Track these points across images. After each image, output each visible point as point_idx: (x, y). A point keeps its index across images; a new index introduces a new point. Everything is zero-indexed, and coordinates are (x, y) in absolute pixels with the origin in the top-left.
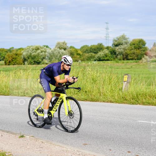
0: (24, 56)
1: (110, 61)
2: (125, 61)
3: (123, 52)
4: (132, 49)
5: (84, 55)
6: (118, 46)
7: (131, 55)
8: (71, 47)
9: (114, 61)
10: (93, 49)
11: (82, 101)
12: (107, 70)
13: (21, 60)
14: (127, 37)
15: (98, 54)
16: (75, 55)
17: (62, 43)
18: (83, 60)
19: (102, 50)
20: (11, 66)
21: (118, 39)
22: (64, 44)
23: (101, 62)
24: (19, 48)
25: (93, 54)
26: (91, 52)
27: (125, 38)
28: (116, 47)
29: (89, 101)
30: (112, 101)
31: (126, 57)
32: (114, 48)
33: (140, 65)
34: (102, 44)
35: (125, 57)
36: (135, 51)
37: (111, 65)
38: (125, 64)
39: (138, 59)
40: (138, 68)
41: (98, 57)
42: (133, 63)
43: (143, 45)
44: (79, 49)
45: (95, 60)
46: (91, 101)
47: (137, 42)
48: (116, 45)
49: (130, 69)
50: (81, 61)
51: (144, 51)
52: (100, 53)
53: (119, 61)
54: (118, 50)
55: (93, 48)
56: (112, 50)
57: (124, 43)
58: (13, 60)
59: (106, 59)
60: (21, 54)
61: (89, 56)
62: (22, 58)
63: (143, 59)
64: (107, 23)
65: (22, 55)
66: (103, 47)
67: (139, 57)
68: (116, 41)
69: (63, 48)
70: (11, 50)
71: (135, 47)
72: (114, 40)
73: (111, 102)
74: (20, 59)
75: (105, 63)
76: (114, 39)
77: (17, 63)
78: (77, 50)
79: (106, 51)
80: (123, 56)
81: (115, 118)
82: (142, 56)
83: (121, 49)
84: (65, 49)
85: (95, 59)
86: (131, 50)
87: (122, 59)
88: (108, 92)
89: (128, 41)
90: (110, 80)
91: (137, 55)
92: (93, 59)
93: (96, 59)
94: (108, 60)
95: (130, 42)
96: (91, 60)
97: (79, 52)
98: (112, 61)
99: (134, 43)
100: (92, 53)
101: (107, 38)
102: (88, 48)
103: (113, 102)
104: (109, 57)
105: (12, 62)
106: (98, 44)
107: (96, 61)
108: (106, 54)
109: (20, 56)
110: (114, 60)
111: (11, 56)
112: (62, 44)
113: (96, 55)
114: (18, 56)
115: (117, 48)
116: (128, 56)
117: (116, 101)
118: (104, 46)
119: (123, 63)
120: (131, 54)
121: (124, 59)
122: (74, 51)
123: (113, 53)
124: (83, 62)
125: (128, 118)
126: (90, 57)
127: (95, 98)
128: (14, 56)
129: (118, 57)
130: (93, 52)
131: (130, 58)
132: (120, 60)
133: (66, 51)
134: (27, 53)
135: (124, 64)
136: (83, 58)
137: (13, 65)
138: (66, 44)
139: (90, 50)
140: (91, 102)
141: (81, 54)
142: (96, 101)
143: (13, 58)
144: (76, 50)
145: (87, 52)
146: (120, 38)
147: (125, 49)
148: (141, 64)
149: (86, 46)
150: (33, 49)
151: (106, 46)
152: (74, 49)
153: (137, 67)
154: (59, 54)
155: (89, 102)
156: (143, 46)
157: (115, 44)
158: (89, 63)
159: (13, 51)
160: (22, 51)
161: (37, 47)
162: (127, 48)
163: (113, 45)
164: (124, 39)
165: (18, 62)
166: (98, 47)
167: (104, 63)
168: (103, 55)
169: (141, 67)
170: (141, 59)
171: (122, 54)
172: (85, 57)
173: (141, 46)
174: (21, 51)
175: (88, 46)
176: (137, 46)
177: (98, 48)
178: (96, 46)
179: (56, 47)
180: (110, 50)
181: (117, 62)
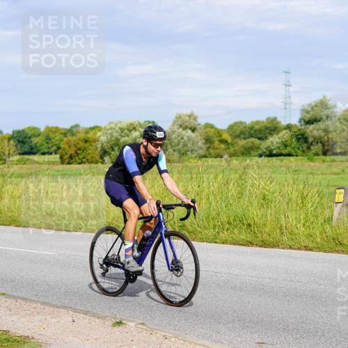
0: (103, 144)
1: (295, 157)
2: (329, 158)
3: (323, 137)
4: (343, 131)
5: (236, 143)
6: (313, 124)
7: (341, 144)
8: (208, 126)
9: (303, 158)
10: (256, 130)
11: (242, 245)
13: (97, 152)
14: (331, 103)
15: (267, 141)
16: (217, 143)
17: (187, 116)
18: (234, 155)
19: (276, 132)
20: (74, 167)
22: (192, 118)
23: (274, 159)
24: (92, 126)
25: (257, 141)
26: (251, 136)
27: (326, 105)
28: (308, 126)
29: (257, 245)
30: (310, 246)
32: (303, 127)
34: (276, 118)
37: (296, 166)
38: (329, 163)
41: (266, 149)
42: (346, 161)
44: (225, 130)
45: (261, 156)
46: (261, 246)
48: (309, 122)
49: (339, 176)
50: (230, 157)
52: (271, 139)
53: (315, 157)
54: (312, 132)
55: (257, 127)
56: (299, 133)
57: (324, 118)
58: (78, 154)
59: (284, 152)
60: (96, 141)
61: (246, 145)
62: (99, 149)
64: (286, 72)
65: (98, 141)
66: (278, 125)
68: (308, 112)
69: (189, 126)
70: (74, 130)
72: (304, 111)
73: (307, 248)
74: (94, 151)
75: (285, 161)
76: (302, 108)
77: (88, 160)
78: (221, 132)
79: (285, 135)
80: (323, 145)
81: (320, 284)
83: (318, 130)
84: (193, 130)
85: (260, 152)
86: (340, 133)
87: (320, 152)
88: (298, 226)
89: (333, 112)
90: (303, 198)
92: (256, 153)
93: (264, 152)
94: (289, 155)
95: (338, 115)
96: (252, 154)
97: (226, 136)
98: (298, 158)
100: (253, 139)
101: (287, 105)
102: (245, 127)
103: (311, 250)
104: (293, 148)
105: (77, 158)
106: (268, 119)
107: (263, 157)
108: (286, 141)
109: (94, 144)
110: (302, 155)
111: (75, 145)
112: (188, 118)
113: (263, 144)
114: (91, 145)
115: (311, 127)
116: (336, 146)
117: (319, 248)
118: (280, 122)
119: (324, 161)
121: (325, 154)
122: (214, 133)
123: (302, 138)
124: (234, 158)
126: (249, 148)
127: (271, 239)
128: (81, 143)
129: (312, 148)
130: (256, 138)
131: (339, 150)
132: (317, 154)
133: (196, 133)
134: (109, 137)
135: (326, 163)
136: (235, 151)
137: (79, 164)
138: (195, 119)
139: (249, 133)
140: (261, 248)
141: (230, 141)
142: (273, 247)
143: (79, 149)
144: (219, 133)
145: (242, 136)
146: (316, 106)
147: (326, 131)
149: (241, 123)
150: (124, 130)
151: (284, 123)
152: (213, 130)
154: (182, 141)
155: (258, 249)
157: (307, 120)
158: (248, 161)
159: (79, 132)
160: (99, 134)
161: (131, 124)
162: (332, 129)
163: (300, 122)
164: (326, 109)
165: (89, 158)
166: (268, 126)
167: (282, 161)
168: (277, 143)
171: (321, 142)
172: (237, 148)
174: (96, 134)
175: (245, 123)
177: (267, 128)
178: (263, 122)
179: (173, 126)
180: (295, 132)
181: (310, 160)
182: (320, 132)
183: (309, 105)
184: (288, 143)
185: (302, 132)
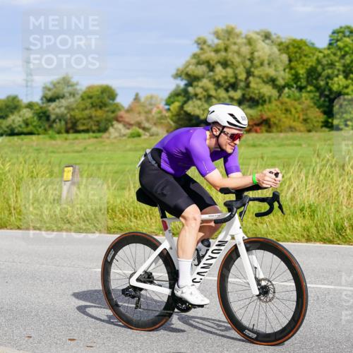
1: (36, 136)
2: (71, 136)
3: (66, 115)
4: (86, 109)
6: (55, 101)
7: (85, 122)
9: (44, 136)
12: (27, 157)
14: (74, 80)
15: (9, 119)
19: (17, 110)
21: (54, 86)
23: (16, 138)
27: (69, 82)
28: (50, 104)
31: (73, 127)
32: (45, 105)
33: (104, 144)
34: (16, 96)
35: (69, 125)
36: (93, 113)
37: (37, 145)
38: (71, 141)
39: (99, 131)
40: (100, 151)
41: (7, 127)
42: (89, 138)
43: (111, 99)
45: (1, 135)
47: (98, 91)
48: (51, 100)
49: (81, 154)
51: (113, 112)
52: (12, 117)
53: (57, 136)
54: (54, 109)
56: (40, 111)
57: (67, 95)
59: (25, 130)
63: (111, 130)
66: (19, 103)
67: (102, 125)
68: (49, 90)
71: (92, 104)
72: (46, 88)
75: (25, 140)
76: (43, 86)
79: (28, 114)
80: (66, 123)
81: (43, 264)
82: (110, 124)
83: (60, 107)
85: (1, 131)
86: (83, 110)
87: (63, 131)
89: (76, 89)
91: (98, 122)
93: (5, 131)
94: (31, 133)
95: (81, 93)
98: (40, 136)
99: (91, 94)
101: (28, 84)
104: (35, 126)
106: (8, 97)
108: (27, 119)
110: (44, 134)
113: (4, 123)
115: (53, 105)
116: (78, 123)
118: (22, 101)
119: (66, 139)
120: (85, 119)
121: (67, 132)
123: (44, 116)
125: (73, 263)
129: (55, 125)
131: (81, 128)
132: (59, 132)
135: (68, 142)
146: (58, 83)
147: (69, 108)
148: (108, 141)
153: (98, 149)
156: (111, 102)
157: (48, 98)
162: (74, 106)
163: (42, 99)
164: (68, 86)
166: (8, 104)
167: (22, 140)
168: (19, 121)
169: (107, 148)
170: (105, 130)
171: (64, 120)
173: (106, 100)
176: (97, 101)
177: (7, 107)
178: (4, 100)
180: (37, 110)
181: (52, 138)
182: (63, 109)
183: (52, 83)
184: (29, 121)
185: (44, 110)
